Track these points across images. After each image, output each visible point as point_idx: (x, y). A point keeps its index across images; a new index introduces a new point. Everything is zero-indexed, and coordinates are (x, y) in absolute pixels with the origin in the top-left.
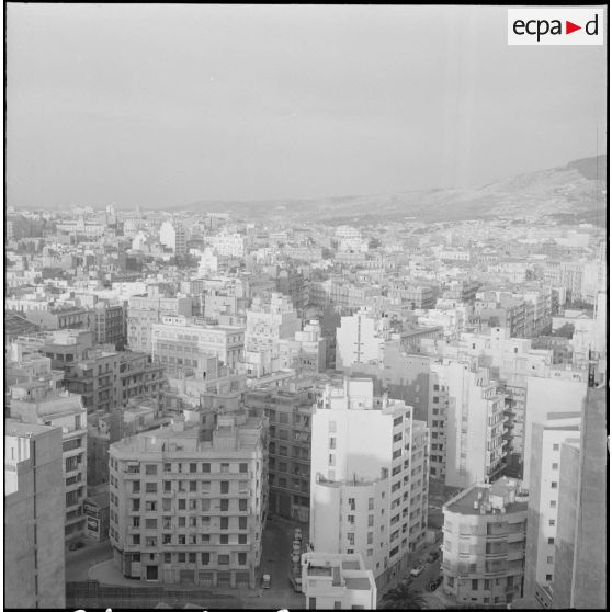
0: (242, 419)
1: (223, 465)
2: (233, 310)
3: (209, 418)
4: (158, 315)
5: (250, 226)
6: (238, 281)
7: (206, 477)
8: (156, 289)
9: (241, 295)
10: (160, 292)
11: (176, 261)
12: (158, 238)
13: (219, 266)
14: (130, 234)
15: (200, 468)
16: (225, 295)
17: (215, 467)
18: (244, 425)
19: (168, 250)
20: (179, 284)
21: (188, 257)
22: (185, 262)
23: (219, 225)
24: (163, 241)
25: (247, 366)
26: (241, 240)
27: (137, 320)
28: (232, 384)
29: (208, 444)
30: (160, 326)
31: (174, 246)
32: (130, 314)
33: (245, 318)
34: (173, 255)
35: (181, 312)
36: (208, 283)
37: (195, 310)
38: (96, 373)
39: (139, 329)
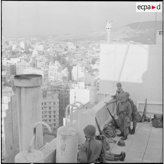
0: (53, 92)
1: (49, 103)
2: (44, 65)
3: (44, 92)
4: (25, 67)
5: (43, 42)
6: (44, 58)
7: (45, 106)
8: (24, 60)
9: (46, 62)
11: (25, 52)
13: (38, 54)
14: (12, 45)
15: (44, 104)
16: (42, 61)
17: (48, 104)
19: (23, 49)
20: (29, 59)
21: (29, 51)
23: (35, 42)
24: (21, 47)
25: (51, 79)
26: (43, 46)
27: (19, 68)
28: (48, 84)
29: (45, 98)
30: (25, 70)
32: (17, 67)
33: (48, 67)
34: (25, 51)
35: (31, 66)
36: (36, 58)
37: (34, 65)
38: (12, 82)
39: (19, 71)
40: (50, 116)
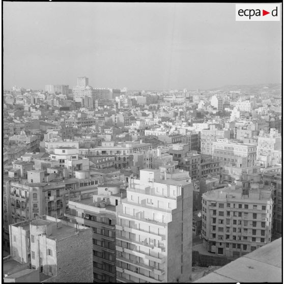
0: (262, 185)
1: (254, 206)
2: (250, 136)
3: (246, 185)
4: (215, 138)
5: (252, 97)
6: (251, 123)
7: (246, 211)
8: (214, 126)
9: (254, 129)
10: (216, 128)
11: (219, 114)
12: (210, 103)
13: (241, 116)
14: (197, 102)
15: (243, 206)
16: (245, 129)
17: (250, 207)
18: (263, 188)
19: (215, 109)
20: (224, 124)
21: (224, 111)
22: (223, 114)
23: (237, 97)
24: (212, 104)
25: (260, 162)
26: (250, 103)
27: (205, 141)
28: (254, 170)
29: (246, 196)
30: (216, 143)
31: (217, 107)
32: (202, 138)
33: (257, 140)
34: (218, 111)
35: (225, 137)
36: (237, 124)
37: (232, 136)
38: (191, 163)
39: (206, 144)
40: (254, 232)
